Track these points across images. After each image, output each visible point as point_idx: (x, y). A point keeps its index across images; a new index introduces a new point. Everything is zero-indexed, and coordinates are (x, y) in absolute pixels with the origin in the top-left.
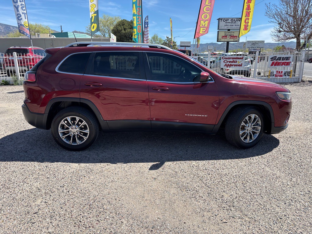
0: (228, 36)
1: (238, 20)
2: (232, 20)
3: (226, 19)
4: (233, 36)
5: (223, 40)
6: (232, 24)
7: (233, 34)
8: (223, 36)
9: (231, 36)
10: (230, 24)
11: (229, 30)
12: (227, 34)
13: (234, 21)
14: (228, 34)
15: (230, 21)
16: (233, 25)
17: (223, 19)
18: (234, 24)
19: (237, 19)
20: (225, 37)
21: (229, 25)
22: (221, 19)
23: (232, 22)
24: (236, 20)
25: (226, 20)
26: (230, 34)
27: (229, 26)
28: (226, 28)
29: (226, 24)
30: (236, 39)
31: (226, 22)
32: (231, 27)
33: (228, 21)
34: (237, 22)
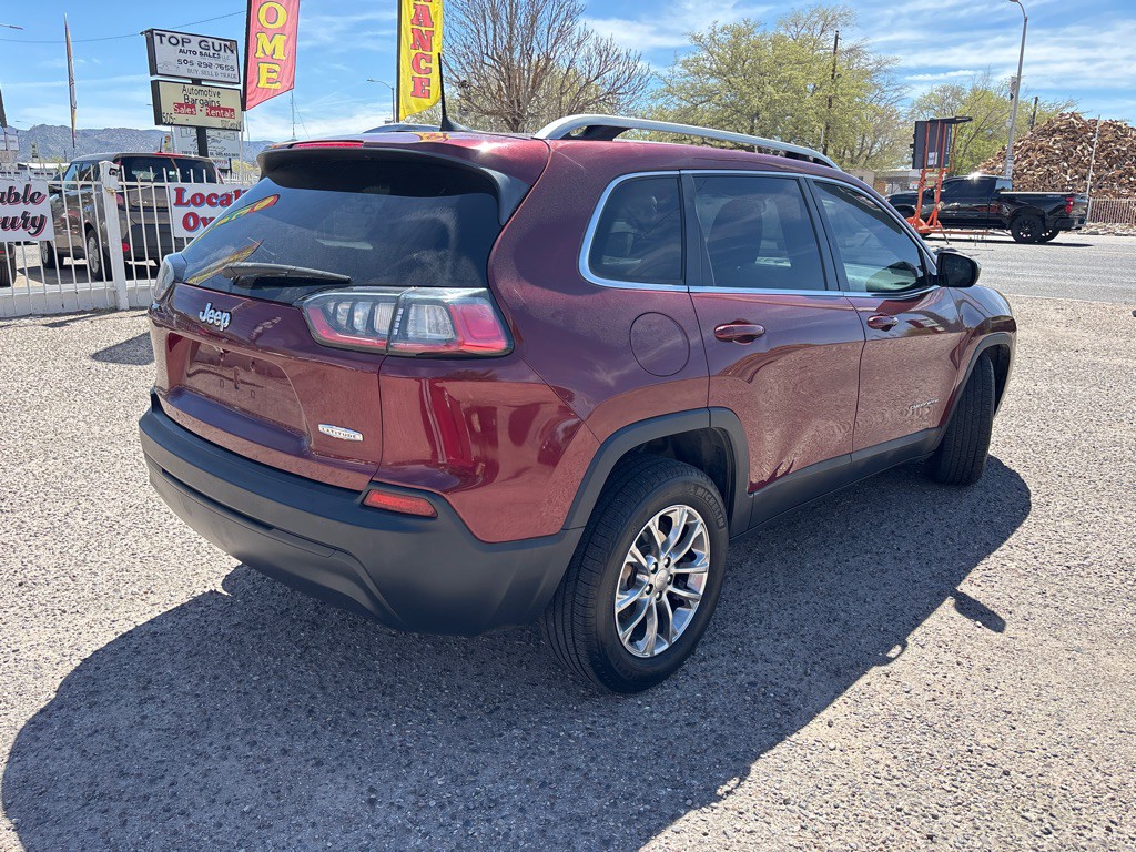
0: (198, 106)
1: (225, 45)
2: (203, 44)
3: (179, 36)
4: (219, 108)
5: (180, 119)
6: (207, 60)
7: (216, 99)
8: (180, 105)
9: (212, 108)
10: (197, 59)
11: (197, 82)
12: (194, 97)
13: (212, 52)
14: (199, 97)
15: (194, 46)
16: (210, 66)
17: (168, 34)
18: (214, 62)
19: (223, 42)
20: (189, 110)
21: (196, 62)
22: (161, 36)
23: (204, 52)
24: (217, 47)
25: (181, 40)
26: (204, 98)
27: (196, 66)
28: (183, 70)
29: (183, 56)
30: (232, 121)
31: (180, 46)
32: (204, 73)
33: (187, 47)
34: (222, 53)
